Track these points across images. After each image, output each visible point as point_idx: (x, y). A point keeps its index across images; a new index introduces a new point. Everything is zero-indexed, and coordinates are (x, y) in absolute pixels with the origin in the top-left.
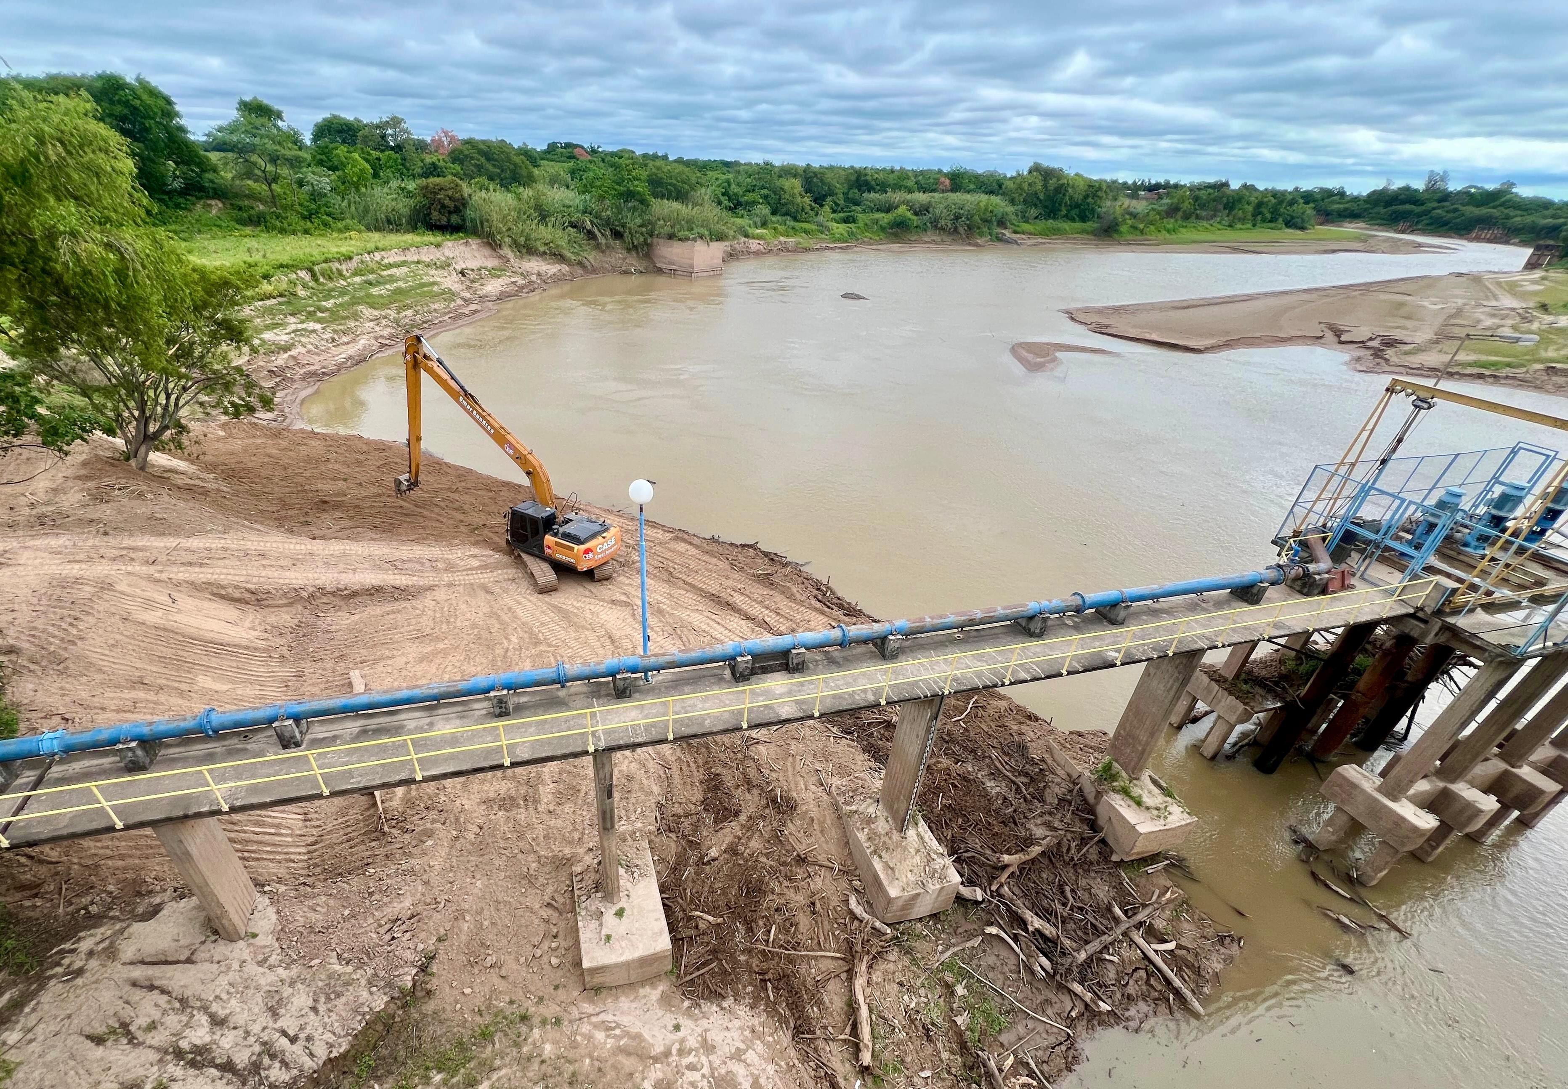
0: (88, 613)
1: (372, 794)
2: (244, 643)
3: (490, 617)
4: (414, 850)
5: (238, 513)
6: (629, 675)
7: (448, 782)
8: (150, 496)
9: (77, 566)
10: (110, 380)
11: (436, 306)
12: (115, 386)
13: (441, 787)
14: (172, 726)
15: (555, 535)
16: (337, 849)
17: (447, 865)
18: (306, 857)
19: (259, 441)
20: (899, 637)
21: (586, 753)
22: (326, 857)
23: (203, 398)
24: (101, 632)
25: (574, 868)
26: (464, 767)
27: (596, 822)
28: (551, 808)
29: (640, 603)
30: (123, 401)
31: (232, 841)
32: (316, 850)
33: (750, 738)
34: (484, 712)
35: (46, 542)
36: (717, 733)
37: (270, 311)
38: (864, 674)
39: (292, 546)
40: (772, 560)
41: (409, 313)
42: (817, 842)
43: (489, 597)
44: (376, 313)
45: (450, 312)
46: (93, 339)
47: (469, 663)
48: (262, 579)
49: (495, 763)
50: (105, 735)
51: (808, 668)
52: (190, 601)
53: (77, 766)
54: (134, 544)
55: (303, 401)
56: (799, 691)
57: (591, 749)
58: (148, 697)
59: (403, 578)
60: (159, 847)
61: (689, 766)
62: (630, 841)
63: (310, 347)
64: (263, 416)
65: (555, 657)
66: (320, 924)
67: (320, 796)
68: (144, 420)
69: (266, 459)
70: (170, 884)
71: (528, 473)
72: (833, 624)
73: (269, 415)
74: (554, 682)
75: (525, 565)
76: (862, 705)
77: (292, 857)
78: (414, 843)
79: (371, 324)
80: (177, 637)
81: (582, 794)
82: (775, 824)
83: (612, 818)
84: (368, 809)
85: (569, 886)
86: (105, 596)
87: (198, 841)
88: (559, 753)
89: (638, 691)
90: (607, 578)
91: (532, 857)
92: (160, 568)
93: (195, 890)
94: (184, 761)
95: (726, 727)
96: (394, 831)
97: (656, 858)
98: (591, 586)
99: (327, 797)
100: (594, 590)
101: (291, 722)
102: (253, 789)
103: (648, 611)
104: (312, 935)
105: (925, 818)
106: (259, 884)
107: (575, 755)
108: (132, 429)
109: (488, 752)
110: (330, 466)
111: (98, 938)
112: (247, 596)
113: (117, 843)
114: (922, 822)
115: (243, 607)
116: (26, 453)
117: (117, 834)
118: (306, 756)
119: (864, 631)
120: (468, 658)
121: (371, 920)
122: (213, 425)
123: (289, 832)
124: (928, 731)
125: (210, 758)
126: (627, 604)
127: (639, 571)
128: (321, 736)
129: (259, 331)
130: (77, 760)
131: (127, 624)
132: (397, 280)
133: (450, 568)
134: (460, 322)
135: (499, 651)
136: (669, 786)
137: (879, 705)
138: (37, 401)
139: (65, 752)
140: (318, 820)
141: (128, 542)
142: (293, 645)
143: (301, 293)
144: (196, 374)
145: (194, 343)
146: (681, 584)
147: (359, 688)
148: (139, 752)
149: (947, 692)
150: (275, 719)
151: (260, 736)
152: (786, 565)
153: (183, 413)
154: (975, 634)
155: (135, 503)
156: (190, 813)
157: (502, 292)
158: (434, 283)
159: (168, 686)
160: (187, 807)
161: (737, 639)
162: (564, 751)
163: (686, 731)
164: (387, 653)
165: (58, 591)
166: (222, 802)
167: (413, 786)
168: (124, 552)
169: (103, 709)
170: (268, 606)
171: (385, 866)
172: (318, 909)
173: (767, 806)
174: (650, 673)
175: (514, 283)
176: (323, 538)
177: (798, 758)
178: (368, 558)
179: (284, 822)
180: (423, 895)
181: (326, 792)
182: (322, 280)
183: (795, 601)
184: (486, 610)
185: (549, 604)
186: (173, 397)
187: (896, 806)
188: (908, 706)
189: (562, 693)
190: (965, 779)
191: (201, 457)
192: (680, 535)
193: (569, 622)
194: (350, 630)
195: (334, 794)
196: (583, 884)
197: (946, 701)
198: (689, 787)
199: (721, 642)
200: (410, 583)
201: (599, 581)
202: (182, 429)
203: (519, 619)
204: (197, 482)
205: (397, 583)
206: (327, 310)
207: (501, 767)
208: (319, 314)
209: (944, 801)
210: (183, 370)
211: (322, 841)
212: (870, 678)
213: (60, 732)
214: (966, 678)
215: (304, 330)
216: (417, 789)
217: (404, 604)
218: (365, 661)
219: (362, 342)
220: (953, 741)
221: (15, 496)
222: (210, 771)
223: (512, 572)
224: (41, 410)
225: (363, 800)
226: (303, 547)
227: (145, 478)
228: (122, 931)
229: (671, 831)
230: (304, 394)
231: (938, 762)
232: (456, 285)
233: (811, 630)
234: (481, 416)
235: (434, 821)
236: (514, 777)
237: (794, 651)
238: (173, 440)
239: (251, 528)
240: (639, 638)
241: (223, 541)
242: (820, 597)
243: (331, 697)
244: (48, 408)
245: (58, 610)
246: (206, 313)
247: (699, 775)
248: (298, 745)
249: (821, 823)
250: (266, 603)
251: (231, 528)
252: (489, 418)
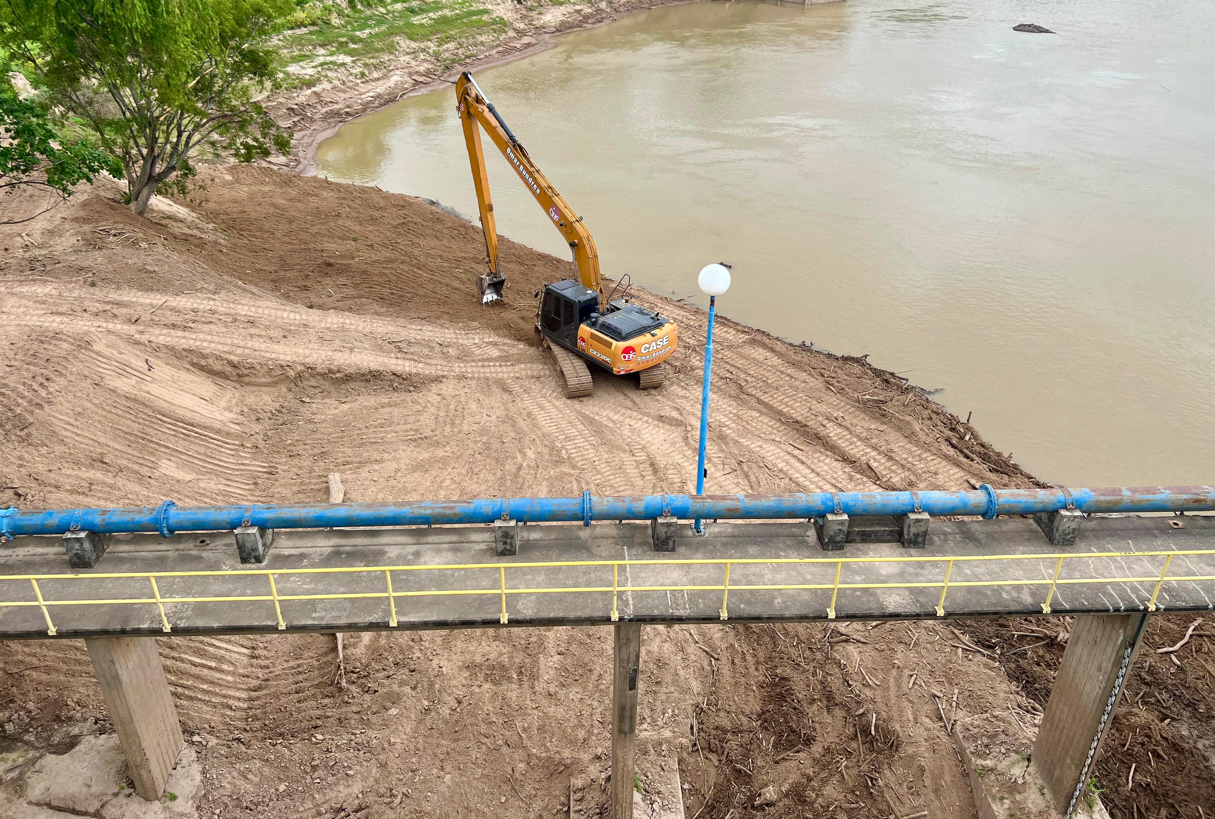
0: (61, 374)
1: (334, 635)
2: (217, 425)
3: (504, 422)
4: (374, 719)
5: (232, 271)
6: (674, 520)
7: (426, 634)
8: (144, 245)
9: (58, 319)
10: (124, 114)
11: (483, 38)
12: (129, 121)
13: (416, 638)
14: (127, 518)
15: (593, 325)
16: (283, 700)
17: (412, 746)
18: (246, 706)
19: (266, 189)
20: (1078, 513)
21: (607, 620)
22: (268, 709)
23: (215, 136)
24: (70, 397)
25: (573, 780)
26: (450, 617)
27: (609, 718)
28: (552, 690)
29: (698, 424)
30: (134, 137)
31: (167, 670)
32: (258, 698)
33: (836, 632)
34: (483, 546)
35: (33, 289)
36: (791, 619)
37: (299, 41)
38: (1019, 562)
39: (285, 315)
40: (887, 381)
41: (451, 45)
42: (928, 806)
43: (505, 396)
44: (414, 45)
45: (498, 45)
46: (115, 71)
47: (471, 479)
48: (247, 351)
49: (489, 617)
50: (54, 521)
51: (932, 543)
52: (167, 370)
53: (22, 552)
54: (119, 298)
55: (320, 146)
56: (916, 575)
57: (615, 617)
58: (106, 479)
59: (407, 363)
60: (87, 663)
61: (744, 659)
62: (652, 756)
63: (337, 83)
64: (278, 159)
65: (579, 482)
66: (249, 798)
67: (274, 629)
68: (152, 159)
69: (272, 210)
70: (92, 714)
71: (573, 245)
72: (973, 482)
73: (282, 159)
74: (576, 519)
75: (554, 360)
76: (1013, 608)
77: (231, 702)
78: (374, 708)
79: (407, 58)
80: (146, 411)
81: (595, 677)
82: (865, 767)
83: (632, 718)
84: (326, 654)
85: (563, 804)
86: (81, 356)
87: (131, 665)
88: (572, 615)
89: (685, 544)
90: (657, 387)
91: (519, 754)
92: (141, 328)
93: (118, 727)
94: (134, 563)
95: (804, 612)
96: (353, 688)
97: (686, 786)
98: (635, 395)
99: (282, 632)
100: (638, 400)
101: (254, 530)
102: (201, 609)
103: (707, 435)
104: (238, 811)
105: (1105, 799)
106: (188, 732)
107: (593, 621)
108: (137, 169)
109: (482, 600)
110: (340, 222)
111: (9, 765)
112: (228, 369)
113: (45, 652)
114: (1099, 805)
115: (220, 381)
116: (30, 190)
117: (47, 641)
118: (266, 575)
119: (1023, 499)
120: (471, 472)
121: (309, 805)
122: (220, 167)
123: (231, 669)
124: (1118, 663)
125: (160, 563)
126: (679, 423)
127: (701, 382)
128: (286, 552)
129: (285, 64)
130: (23, 545)
131: (98, 390)
132: (442, 8)
133: (464, 356)
134: (510, 58)
135: (510, 467)
136: (713, 684)
137: (1040, 612)
138: (52, 136)
139: (12, 534)
140: (267, 658)
141: (114, 296)
142: (269, 433)
143: (335, 20)
144: (213, 110)
145: (215, 76)
146: (753, 402)
147: (337, 497)
148: (87, 545)
149: (1152, 608)
150: (239, 525)
151: (219, 543)
152: (906, 390)
153: (192, 152)
154: (1204, 522)
155: (129, 251)
156: (128, 628)
157: (563, 22)
158: (486, 12)
159: (127, 468)
160: (126, 620)
161: (827, 487)
162: (579, 614)
163: (745, 609)
164: (376, 456)
165: (36, 346)
166: (165, 619)
167: (384, 633)
168: (108, 307)
169: (57, 487)
170: (248, 384)
171: (336, 733)
172: (250, 776)
173: (854, 737)
174: (703, 521)
175: (578, 12)
176: (321, 307)
177: (907, 672)
178: (370, 336)
179: (227, 655)
180: (377, 781)
181: (282, 626)
182: (359, 7)
183: (917, 443)
184: (500, 412)
185: (579, 413)
186: (185, 135)
187: (1057, 773)
188: (1087, 619)
189: (584, 534)
190: (1175, 746)
191: (204, 204)
192: (759, 337)
193: (602, 438)
194: (336, 422)
195: (292, 629)
196: (583, 806)
197: (1152, 619)
198: (742, 690)
199: (805, 489)
200: (414, 371)
201: (644, 389)
202: (189, 170)
203: (539, 428)
204: (195, 232)
205: (399, 369)
206: (361, 40)
207: (495, 623)
208: (352, 46)
209: (1138, 777)
210: (200, 105)
211: (267, 687)
212: (1030, 570)
213: (11, 509)
214: (1186, 590)
215: (333, 63)
216: (388, 637)
217: (404, 396)
218: (348, 463)
219: (395, 79)
220: (1158, 684)
221: (11, 236)
222: (157, 579)
223: (537, 368)
224: (54, 145)
225: (321, 641)
226: (297, 316)
227: (143, 224)
228: (33, 762)
229: (711, 751)
230: (321, 137)
231: (1131, 713)
232: (509, 14)
233: (937, 488)
234: (528, 172)
235: (402, 683)
236: (510, 638)
237: (912, 516)
238: (177, 183)
239: (244, 290)
240: (692, 470)
241: (212, 303)
242: (954, 441)
243: (305, 505)
244: (62, 143)
245: (31, 367)
246: (232, 43)
247: (758, 675)
248: (259, 560)
249: (937, 778)
250: (247, 379)
251: (223, 288)
252: (536, 175)
